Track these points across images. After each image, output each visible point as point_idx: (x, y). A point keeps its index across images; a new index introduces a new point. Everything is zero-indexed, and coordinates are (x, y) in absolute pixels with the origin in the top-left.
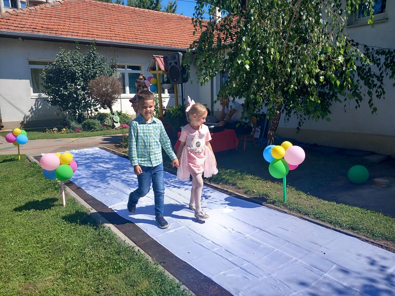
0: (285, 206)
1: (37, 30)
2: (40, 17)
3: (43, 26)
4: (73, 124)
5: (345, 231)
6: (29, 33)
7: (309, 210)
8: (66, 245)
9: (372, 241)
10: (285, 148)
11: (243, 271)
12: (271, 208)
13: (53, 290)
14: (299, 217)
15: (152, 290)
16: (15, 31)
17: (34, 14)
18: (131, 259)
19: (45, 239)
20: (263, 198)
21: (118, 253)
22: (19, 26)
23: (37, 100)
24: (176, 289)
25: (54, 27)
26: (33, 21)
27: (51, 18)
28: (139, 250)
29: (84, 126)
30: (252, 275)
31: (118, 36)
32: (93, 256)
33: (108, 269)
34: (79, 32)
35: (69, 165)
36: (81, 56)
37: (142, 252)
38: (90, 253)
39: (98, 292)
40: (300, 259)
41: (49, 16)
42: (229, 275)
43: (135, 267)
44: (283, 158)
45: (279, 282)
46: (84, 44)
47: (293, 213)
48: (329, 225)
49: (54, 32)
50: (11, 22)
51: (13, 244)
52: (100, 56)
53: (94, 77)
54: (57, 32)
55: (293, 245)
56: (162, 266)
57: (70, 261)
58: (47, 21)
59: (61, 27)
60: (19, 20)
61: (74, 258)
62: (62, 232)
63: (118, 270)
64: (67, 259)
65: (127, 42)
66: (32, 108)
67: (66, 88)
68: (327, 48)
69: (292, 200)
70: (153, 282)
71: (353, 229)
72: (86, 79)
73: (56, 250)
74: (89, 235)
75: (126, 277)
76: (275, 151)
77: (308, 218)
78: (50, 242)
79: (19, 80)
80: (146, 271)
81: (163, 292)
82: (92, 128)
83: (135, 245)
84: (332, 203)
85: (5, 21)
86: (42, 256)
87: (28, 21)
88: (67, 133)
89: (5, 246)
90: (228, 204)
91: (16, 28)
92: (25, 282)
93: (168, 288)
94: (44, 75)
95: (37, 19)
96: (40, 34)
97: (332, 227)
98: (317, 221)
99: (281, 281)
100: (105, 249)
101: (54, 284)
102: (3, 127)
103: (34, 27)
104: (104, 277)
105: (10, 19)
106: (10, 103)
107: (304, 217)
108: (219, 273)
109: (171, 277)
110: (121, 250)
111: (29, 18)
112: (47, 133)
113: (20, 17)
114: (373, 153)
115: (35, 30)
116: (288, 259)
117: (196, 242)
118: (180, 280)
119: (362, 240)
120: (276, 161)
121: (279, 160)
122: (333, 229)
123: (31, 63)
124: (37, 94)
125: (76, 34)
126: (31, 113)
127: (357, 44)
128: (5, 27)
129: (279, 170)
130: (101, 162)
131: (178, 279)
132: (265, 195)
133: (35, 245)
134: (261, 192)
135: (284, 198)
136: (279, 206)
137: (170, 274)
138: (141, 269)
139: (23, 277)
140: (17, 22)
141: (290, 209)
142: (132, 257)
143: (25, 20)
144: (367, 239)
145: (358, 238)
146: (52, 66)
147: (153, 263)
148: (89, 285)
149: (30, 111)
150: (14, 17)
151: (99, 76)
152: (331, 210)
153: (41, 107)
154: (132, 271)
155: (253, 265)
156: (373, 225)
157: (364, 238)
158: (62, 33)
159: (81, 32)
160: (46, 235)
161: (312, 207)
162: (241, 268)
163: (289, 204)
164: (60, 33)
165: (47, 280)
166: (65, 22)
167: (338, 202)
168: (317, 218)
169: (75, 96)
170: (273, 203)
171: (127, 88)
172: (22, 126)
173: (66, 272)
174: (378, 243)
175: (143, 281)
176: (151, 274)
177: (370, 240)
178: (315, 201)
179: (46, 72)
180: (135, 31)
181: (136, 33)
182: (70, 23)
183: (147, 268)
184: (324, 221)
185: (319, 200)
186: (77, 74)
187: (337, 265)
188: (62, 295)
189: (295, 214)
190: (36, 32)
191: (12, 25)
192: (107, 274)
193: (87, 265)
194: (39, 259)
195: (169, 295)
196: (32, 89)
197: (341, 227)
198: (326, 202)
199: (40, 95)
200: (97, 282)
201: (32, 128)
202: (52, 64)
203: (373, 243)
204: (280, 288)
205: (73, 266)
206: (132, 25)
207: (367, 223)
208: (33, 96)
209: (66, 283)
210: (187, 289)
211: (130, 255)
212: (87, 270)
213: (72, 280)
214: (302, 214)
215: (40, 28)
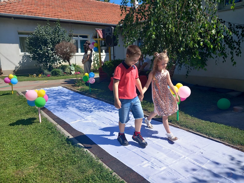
0: (178, 124)
2: (25, 5)
3: (27, 10)
4: (46, 71)
5: (215, 139)
6: (18, 14)
7: (193, 126)
8: (42, 147)
9: (232, 145)
10: (178, 88)
13: (34, 175)
14: (187, 131)
15: (95, 176)
16: (10, 14)
17: (21, 3)
18: (82, 156)
19: (29, 143)
21: (74, 152)
22: (12, 10)
23: (23, 57)
24: (110, 175)
25: (34, 11)
26: (21, 7)
27: (32, 5)
28: (86, 150)
29: (52, 73)
31: (74, 16)
32: (58, 154)
33: (68, 162)
34: (49, 14)
35: (43, 97)
36: (50, 29)
37: (89, 152)
38: (56, 152)
39: (61, 176)
40: (187, 156)
41: (30, 4)
43: (84, 161)
45: (174, 171)
46: (52, 22)
48: (205, 136)
49: (34, 14)
50: (7, 7)
51: (9, 146)
52: (62, 29)
53: (58, 42)
54: (35, 14)
55: (183, 148)
56: (101, 160)
57: (44, 157)
58: (30, 7)
59: (38, 11)
60: (12, 6)
61: (46, 155)
62: (39, 139)
63: (73, 163)
64: (42, 155)
65: (79, 20)
66: (20, 62)
67: (41, 49)
68: (205, 24)
69: (182, 120)
70: (96, 170)
71: (220, 138)
72: (54, 44)
73: (35, 150)
74: (55, 141)
75: (79, 167)
77: (192, 131)
78: (32, 145)
79: (12, 44)
80: (91, 163)
81: (102, 176)
82: (58, 74)
84: (207, 122)
85: (3, 7)
86: (27, 153)
87: (17, 7)
88: (42, 77)
89: (4, 147)
91: (10, 12)
92: (16, 170)
93: (105, 174)
94: (27, 41)
95: (23, 6)
96: (25, 15)
97: (207, 136)
98: (197, 133)
99: (175, 170)
100: (66, 150)
101: (34, 171)
102: (2, 73)
103: (21, 11)
104: (65, 167)
105: (6, 5)
106: (6, 58)
107: (189, 130)
108: (137, 165)
109: (107, 167)
110: (76, 150)
111: (18, 5)
112: (30, 78)
113: (13, 5)
114: (233, 91)
116: (180, 156)
118: (112, 169)
119: (226, 145)
122: (208, 138)
123: (20, 33)
124: (23, 53)
125: (47, 15)
126: (20, 65)
127: (224, 22)
128: (3, 11)
130: (63, 96)
133: (22, 147)
135: (177, 118)
136: (174, 124)
137: (106, 165)
138: (88, 162)
139: (15, 167)
140: (11, 8)
141: (181, 126)
143: (16, 7)
144: (229, 144)
145: (223, 144)
146: (33, 36)
147: (95, 158)
148: (56, 172)
150: (9, 4)
151: (62, 42)
152: (206, 126)
153: (26, 61)
154: (82, 163)
155: (158, 160)
156: (232, 135)
157: (227, 143)
158: (39, 14)
159: (51, 14)
160: (29, 140)
161: (195, 124)
163: (180, 122)
164: (37, 14)
165: (30, 168)
166: (40, 8)
167: (211, 121)
168: (198, 131)
169: (47, 54)
171: (79, 50)
172: (14, 73)
173: (42, 164)
174: (236, 147)
175: (89, 170)
176: (94, 165)
177: (231, 145)
178: (196, 120)
179: (29, 39)
180: (84, 14)
181: (85, 15)
182: (44, 8)
183: (92, 161)
184: (202, 133)
185: (199, 120)
186: (48, 40)
187: (210, 160)
188: (39, 178)
189: (184, 128)
190: (23, 14)
191: (8, 9)
192: (67, 165)
193: (55, 159)
194: (25, 156)
195: (105, 178)
196: (20, 50)
197: (213, 137)
198: (204, 121)
199: (25, 54)
200: (61, 170)
201: (20, 74)
202: (33, 34)
203: (232, 147)
204: (174, 175)
205: (46, 160)
206: (83, 10)
207: (229, 134)
208: (21, 54)
209: (42, 170)
210: (117, 175)
211: (81, 153)
212: (54, 163)
213: (45, 169)
214: (189, 128)
215: (25, 11)
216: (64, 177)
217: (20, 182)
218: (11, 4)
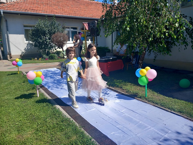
0: (146, 99)
2: (29, 4)
3: (30, 8)
4: (44, 56)
5: (176, 113)
6: (23, 12)
7: (158, 102)
8: (38, 117)
10: (147, 70)
12: (139, 100)
13: (31, 139)
14: (153, 105)
15: (78, 141)
16: (17, 11)
17: (26, 2)
18: (69, 125)
19: (29, 113)
20: (135, 95)
21: (62, 122)
22: (19, 8)
23: (28, 44)
24: (89, 141)
25: (35, 8)
26: (25, 6)
27: (34, 4)
28: (72, 120)
29: (49, 57)
30: (128, 135)
31: (66, 12)
32: (50, 123)
33: (57, 129)
35: (40, 77)
36: (48, 23)
37: (74, 121)
38: (49, 121)
39: (52, 141)
40: (152, 127)
41: (33, 3)
42: (116, 135)
43: (70, 129)
44: (146, 75)
45: (141, 139)
46: (50, 17)
47: (150, 103)
48: (168, 110)
49: (36, 11)
50: (15, 6)
51: (13, 115)
52: (57, 23)
53: (54, 33)
54: (37, 11)
55: (149, 120)
56: (83, 129)
57: (40, 125)
58: (32, 5)
59: (39, 9)
60: (19, 5)
61: (41, 123)
62: (36, 110)
63: (62, 130)
64: (38, 123)
65: (71, 16)
66: (25, 48)
67: (41, 39)
68: (169, 19)
69: (150, 96)
70: (78, 137)
71: (180, 112)
72: (51, 34)
73: (33, 119)
74: (49, 112)
75: (66, 134)
76: (142, 72)
77: (158, 106)
78: (31, 115)
79: (19, 35)
80: (76, 131)
81: (83, 142)
82: (54, 58)
83: (71, 118)
84: (170, 98)
85: (13, 6)
86: (27, 121)
87: (23, 6)
88: (42, 60)
89: (9, 116)
90: (117, 98)
91: (17, 9)
92: (18, 135)
93: (85, 140)
94: (30, 32)
95: (27, 5)
96: (29, 12)
97: (170, 111)
99: (142, 138)
100: (56, 119)
101: (31, 136)
102: (12, 57)
103: (26, 9)
104: (55, 133)
105: (15, 5)
106: (15, 46)
107: (155, 105)
108: (111, 133)
109: (87, 134)
110: (64, 120)
111: (23, 4)
112: (32, 61)
113: (19, 4)
115: (26, 10)
116: (146, 127)
117: (100, 117)
118: (91, 136)
119: (185, 118)
120: (142, 77)
121: (143, 76)
122: (170, 112)
123: (25, 26)
124: (28, 42)
125: (46, 12)
126: (25, 51)
127: (186, 16)
128: (13, 9)
129: (143, 81)
130: (58, 75)
131: (91, 135)
133: (24, 116)
134: (135, 92)
135: (146, 95)
136: (143, 99)
137: (87, 133)
138: (73, 130)
139: (17, 132)
140: (18, 7)
141: (149, 101)
142: (69, 124)
143: (22, 6)
144: (187, 117)
145: (183, 117)
146: (34, 28)
147: (79, 127)
148: (48, 137)
149: (24, 50)
150: (17, 4)
151: (57, 33)
152: (169, 102)
153: (29, 48)
154: (69, 131)
155: (129, 130)
156: (191, 110)
157: (186, 117)
158: (39, 11)
159: (48, 11)
160: (29, 111)
162: (122, 131)
163: (148, 99)
164: (38, 11)
165: (28, 134)
166: (41, 6)
167: (173, 98)
168: (162, 106)
169: (46, 42)
170: (140, 97)
171: (71, 39)
172: (21, 57)
175: (73, 136)
176: (78, 132)
177: (189, 118)
178: (161, 97)
179: (32, 31)
180: (75, 10)
182: (43, 6)
183: (76, 129)
184: (166, 108)
185: (164, 96)
186: (46, 32)
188: (35, 141)
189: (151, 103)
191: (16, 8)
192: (56, 132)
193: (47, 127)
194: (25, 123)
195: (86, 143)
196: (25, 39)
197: (174, 111)
198: (167, 98)
199: (29, 42)
200: (52, 135)
202: (35, 27)
203: (190, 120)
204: (141, 142)
205: (40, 127)
206: (73, 7)
207: (187, 109)
208: (26, 42)
209: (37, 135)
210: (95, 141)
211: (68, 123)
212: (47, 129)
213: (40, 134)
214: (155, 103)
215: (29, 9)
216: (54, 142)
217: (20, 144)
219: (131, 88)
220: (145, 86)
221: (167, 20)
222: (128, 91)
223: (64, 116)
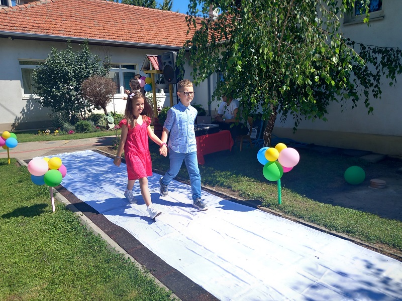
0: (280, 209)
1: (27, 29)
2: (31, 16)
3: (34, 24)
4: (66, 125)
5: (340, 234)
6: (19, 32)
7: (304, 213)
8: (54, 254)
9: (367, 244)
10: (280, 150)
11: (235, 278)
12: (266, 211)
14: (294, 221)
15: (141, 300)
16: (5, 31)
17: (24, 12)
18: (121, 267)
19: (33, 247)
20: (259, 201)
21: (108, 261)
22: (8, 24)
23: (28, 101)
24: (166, 298)
25: (45, 25)
26: (23, 20)
27: (42, 17)
28: (129, 258)
29: (77, 128)
30: (244, 282)
31: (111, 34)
32: (82, 265)
33: (97, 278)
34: (71, 30)
35: (58, 170)
36: (73, 56)
37: (132, 259)
38: (79, 262)
41: (40, 14)
43: (124, 276)
44: (277, 160)
45: (271, 289)
46: (76, 43)
47: (288, 217)
48: (324, 229)
49: (45, 31)
50: (0, 20)
52: (93, 56)
53: (87, 77)
54: (48, 31)
55: (287, 250)
56: (153, 274)
57: (58, 271)
58: (38, 19)
59: (53, 26)
60: (8, 18)
61: (62, 267)
62: (50, 240)
63: (107, 279)
64: (54, 268)
65: (121, 41)
66: (23, 110)
67: (58, 89)
68: (320, 48)
69: (287, 203)
70: (142, 291)
71: (348, 232)
72: (79, 79)
73: (44, 259)
74: (78, 242)
75: (115, 287)
76: (269, 153)
77: (303, 221)
78: (38, 250)
79: (10, 81)
80: (136, 279)
82: (86, 129)
83: (125, 252)
84: (328, 205)
86: (29, 265)
87: (18, 20)
88: (61, 135)
90: (222, 208)
91: (5, 27)
92: (10, 294)
93: (157, 297)
94: (35, 75)
95: (28, 18)
96: (31, 33)
97: (327, 230)
98: (311, 224)
99: (273, 288)
100: (94, 257)
101: (40, 295)
103: (24, 26)
104: (92, 286)
106: (0, 104)
107: (299, 220)
109: (161, 285)
110: (111, 258)
111: (19, 17)
112: (39, 136)
113: (10, 16)
114: (370, 153)
115: (25, 29)
117: (188, 249)
118: (170, 289)
119: (357, 244)
120: (269, 163)
121: (273, 162)
122: (328, 233)
123: (22, 63)
124: (28, 95)
125: (68, 33)
126: (23, 115)
127: (354, 43)
129: (273, 172)
130: (95, 165)
131: (168, 287)
132: (260, 198)
133: (22, 254)
134: (256, 195)
135: (279, 200)
136: (273, 209)
137: (160, 282)
138: (131, 278)
139: (8, 289)
140: (7, 21)
141: (285, 213)
142: (122, 265)
143: (15, 19)
144: (362, 242)
145: (353, 241)
146: (43, 66)
147: (143, 271)
148: (76, 295)
149: (21, 113)
150: (3, 15)
151: (92, 76)
152: (326, 213)
153: (32, 108)
154: (121, 279)
155: (246, 271)
156: (368, 227)
157: (359, 241)
158: (53, 32)
159: (74, 31)
160: (34, 243)
161: (307, 210)
162: (233, 275)
163: (284, 207)
164: (51, 31)
165: (34, 289)
166: (56, 21)
167: (334, 205)
168: (312, 221)
169: (68, 97)
170: (268, 206)
171: (122, 88)
173: (53, 282)
174: (373, 246)
175: (132, 290)
176: (140, 283)
177: (365, 244)
178: (311, 203)
179: (37, 72)
180: (130, 29)
181: (130, 32)
182: (62, 21)
183: (136, 276)
184: (319, 224)
185: (315, 202)
186: (69, 74)
187: (331, 270)
189: (290, 217)
190: (27, 32)
191: (2, 24)
192: (95, 284)
193: (75, 274)
194: (26, 269)
196: (23, 90)
197: (336, 230)
198: (322, 204)
199: (31, 96)
200: (85, 292)
201: (24, 130)
202: (44, 64)
203: (367, 247)
204: (272, 295)
205: (60, 276)
206: (126, 23)
207: (362, 225)
208: (25, 97)
209: (53, 293)
210: (177, 298)
211: (120, 263)
212: (74, 280)
213: (59, 291)
214: (297, 217)
215: (30, 27)
218: (6, 14)
219: (249, 187)
220: (276, 183)
221: (316, 50)
222: (244, 193)
223: (110, 251)
